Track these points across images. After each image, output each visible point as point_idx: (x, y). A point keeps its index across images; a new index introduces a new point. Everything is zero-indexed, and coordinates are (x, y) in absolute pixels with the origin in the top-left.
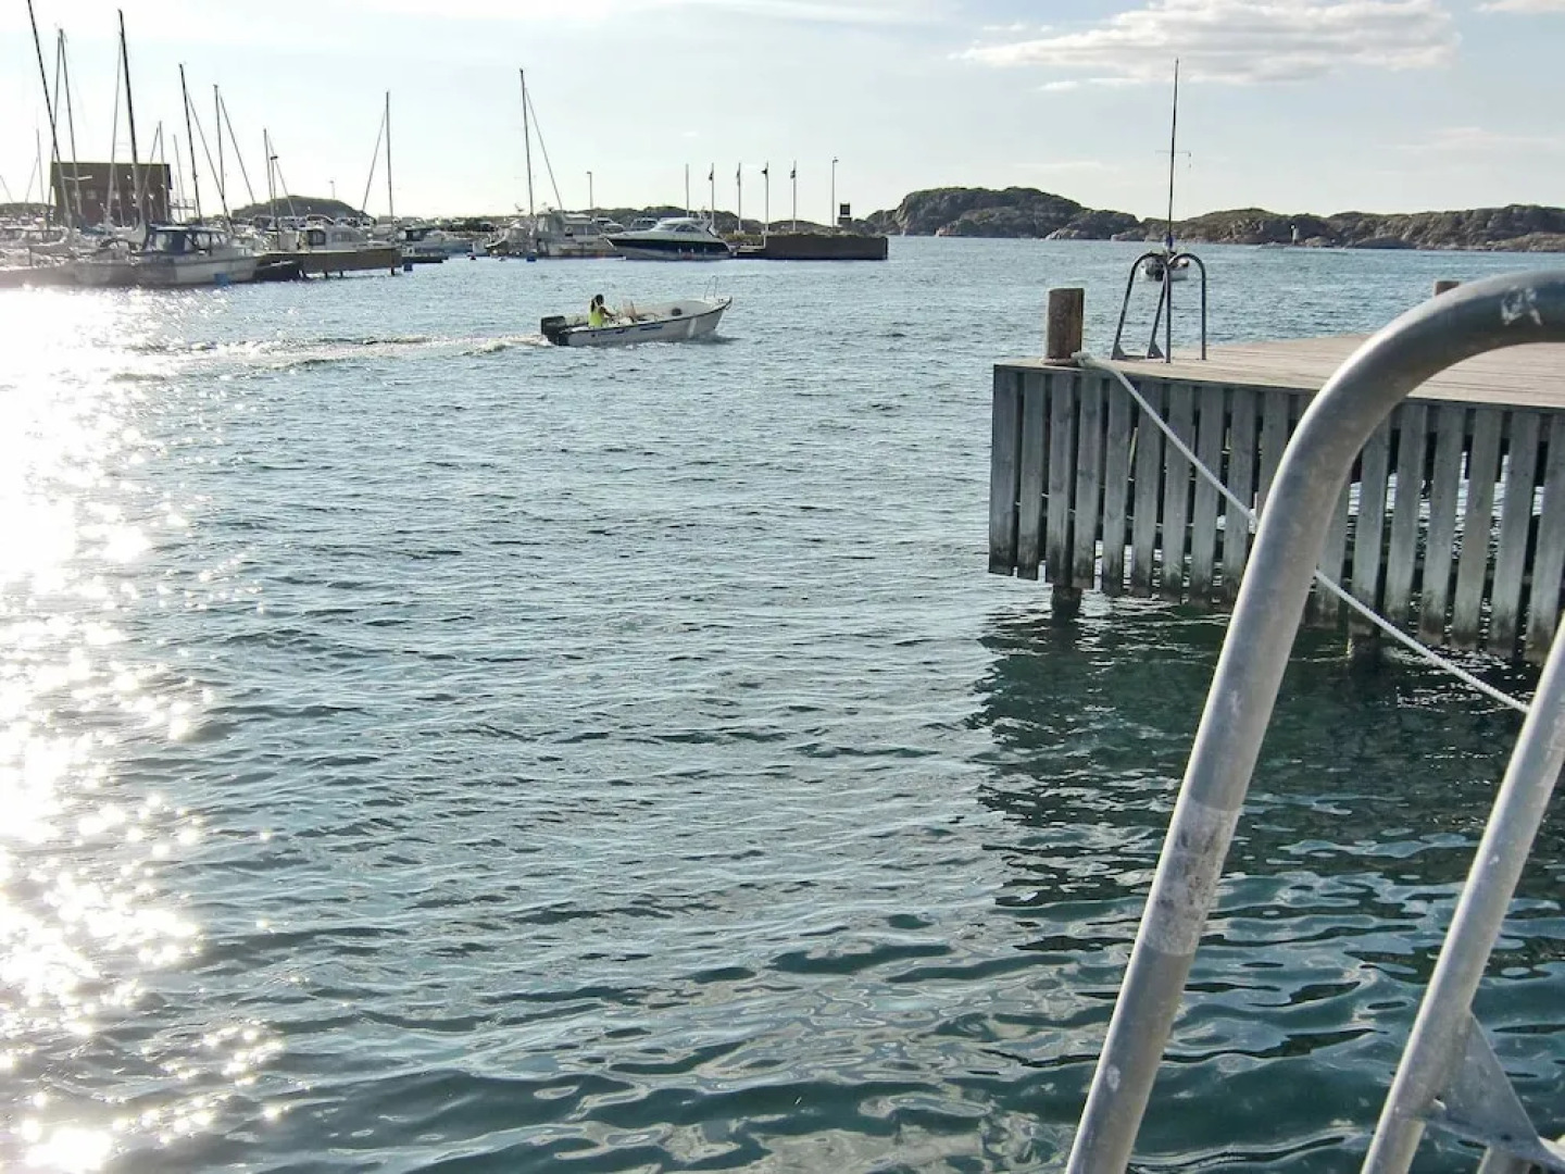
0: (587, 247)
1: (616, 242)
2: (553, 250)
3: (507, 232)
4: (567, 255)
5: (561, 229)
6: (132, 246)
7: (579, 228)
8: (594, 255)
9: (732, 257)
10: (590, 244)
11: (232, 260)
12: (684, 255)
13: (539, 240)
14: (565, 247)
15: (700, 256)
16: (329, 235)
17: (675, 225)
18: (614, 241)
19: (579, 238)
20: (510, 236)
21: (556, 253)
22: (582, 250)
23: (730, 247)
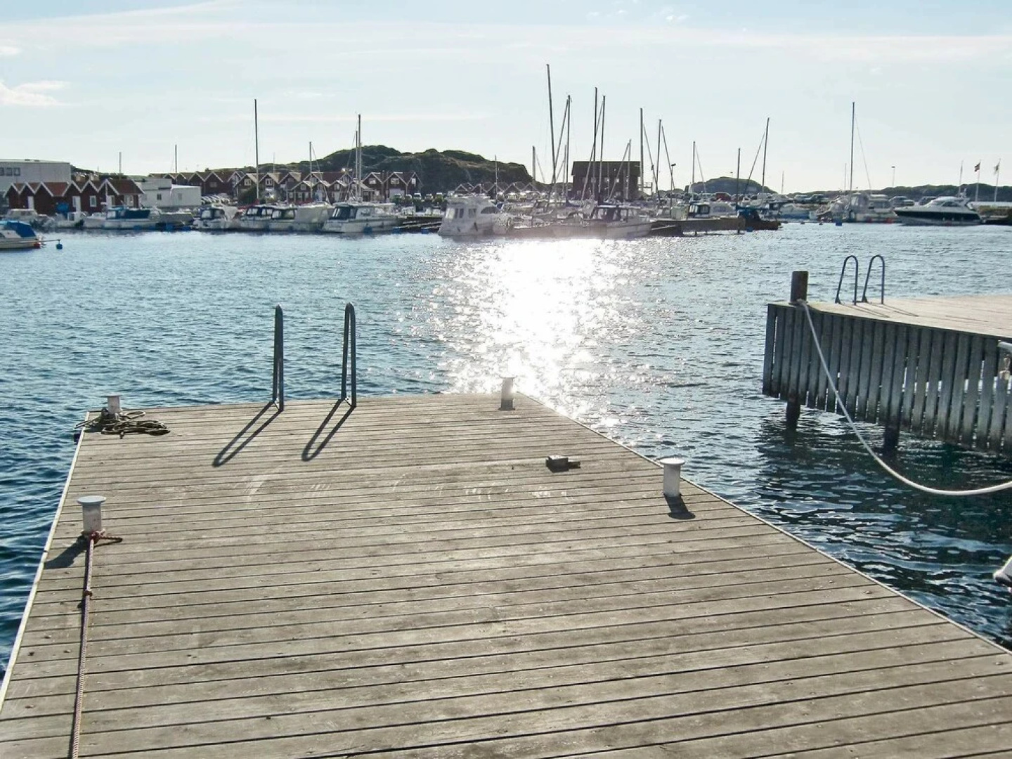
0: (882, 216)
1: (899, 213)
2: (860, 217)
3: (832, 206)
4: (868, 221)
5: (866, 204)
6: (585, 216)
7: (879, 204)
8: (886, 221)
9: (981, 223)
10: (885, 214)
11: (638, 225)
12: (947, 222)
13: (852, 211)
14: (867, 215)
15: (958, 223)
16: (712, 209)
17: (942, 202)
18: (898, 213)
19: (878, 210)
20: (834, 208)
21: (861, 219)
22: (879, 218)
23: (981, 216)
